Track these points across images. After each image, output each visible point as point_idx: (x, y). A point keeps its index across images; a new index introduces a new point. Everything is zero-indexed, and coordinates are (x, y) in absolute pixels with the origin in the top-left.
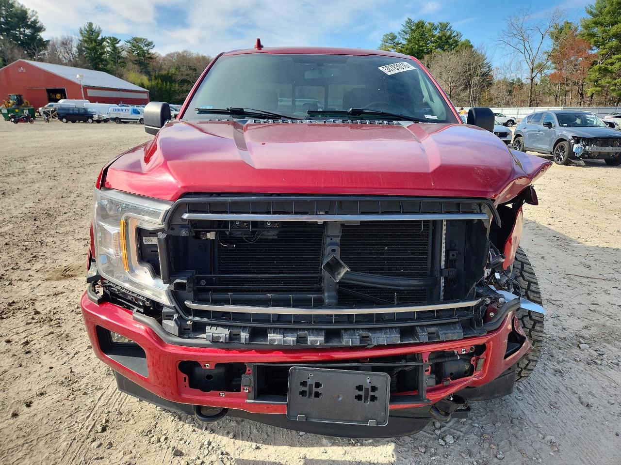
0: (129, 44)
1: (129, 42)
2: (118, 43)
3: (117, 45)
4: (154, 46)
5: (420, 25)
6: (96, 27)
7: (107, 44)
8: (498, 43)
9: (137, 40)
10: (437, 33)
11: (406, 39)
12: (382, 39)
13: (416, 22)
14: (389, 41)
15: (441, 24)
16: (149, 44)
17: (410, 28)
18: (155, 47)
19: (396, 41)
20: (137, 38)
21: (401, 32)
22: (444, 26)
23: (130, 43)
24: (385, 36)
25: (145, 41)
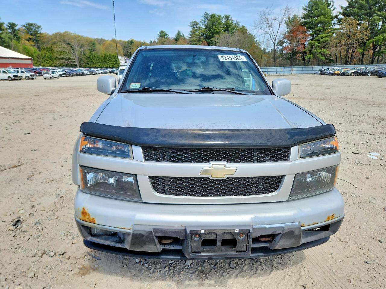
0: (24, 27)
1: (24, 26)
2: (16, 26)
3: (16, 28)
4: (42, 29)
5: (213, 16)
7: (8, 28)
8: (254, 28)
9: (30, 25)
10: (223, 21)
11: (204, 25)
12: (190, 25)
13: (210, 14)
14: (194, 26)
15: (225, 16)
16: (39, 27)
17: (207, 18)
19: (198, 26)
20: (30, 23)
21: (201, 21)
22: (227, 17)
24: (192, 23)
25: (35, 25)
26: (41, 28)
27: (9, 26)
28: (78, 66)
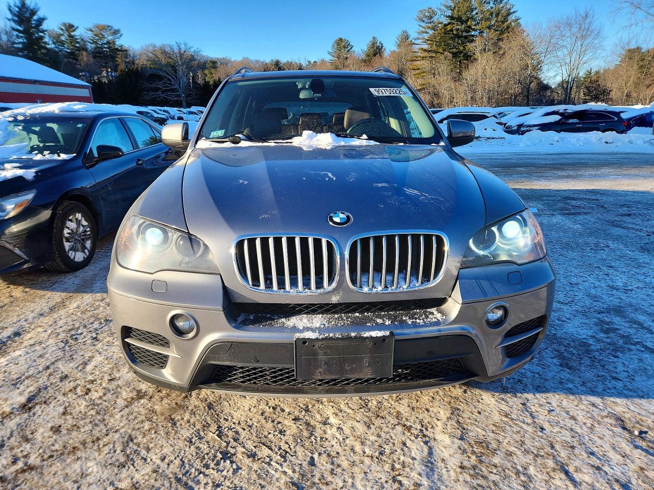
0: (90, 32)
1: (90, 30)
2: (74, 31)
4: (121, 35)
6: (31, 3)
7: (61, 32)
9: (99, 27)
11: (446, 16)
12: (416, 17)
16: (116, 32)
18: (123, 36)
19: (434, 19)
20: (100, 25)
23: (92, 31)
24: (421, 12)
25: (109, 28)
26: (119, 35)
27: (62, 30)
28: (184, 104)
